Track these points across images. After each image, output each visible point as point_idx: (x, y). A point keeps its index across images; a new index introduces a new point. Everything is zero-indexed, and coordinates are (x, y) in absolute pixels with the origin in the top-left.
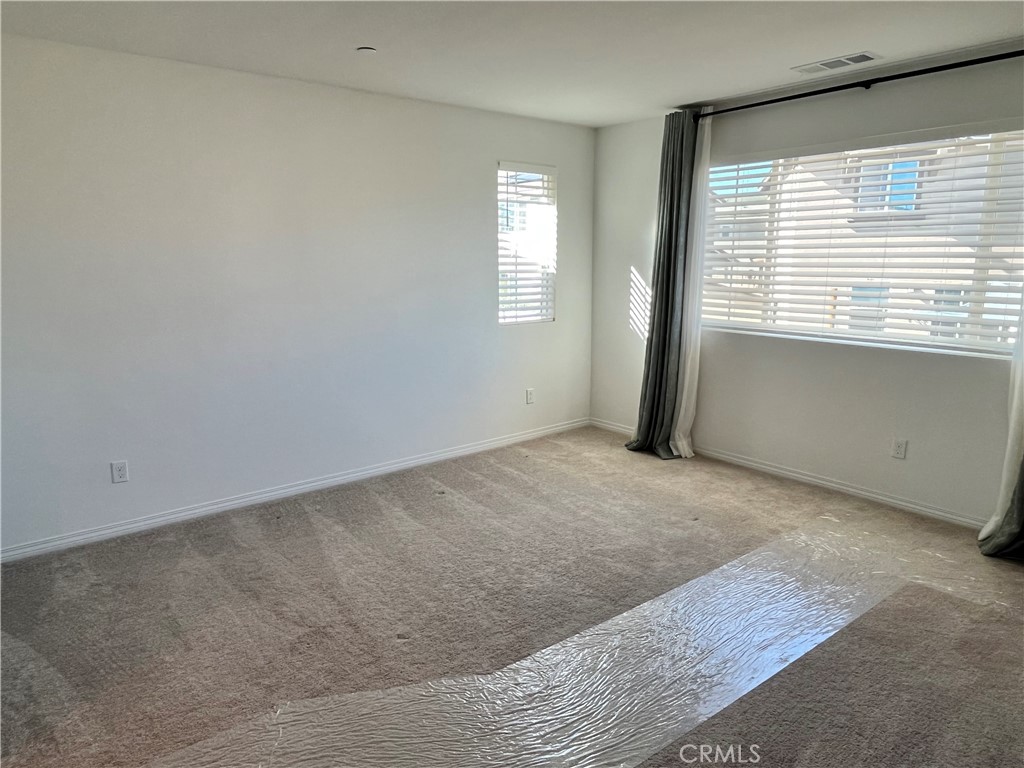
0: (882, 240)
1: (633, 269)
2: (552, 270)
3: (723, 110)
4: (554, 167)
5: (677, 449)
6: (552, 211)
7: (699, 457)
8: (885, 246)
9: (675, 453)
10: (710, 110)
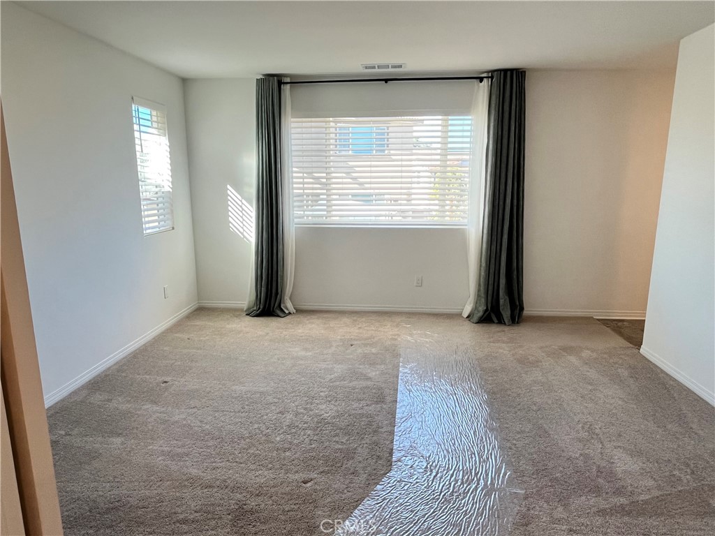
0: (369, 163)
1: (229, 187)
2: (167, 189)
3: (299, 82)
4: (164, 105)
5: (287, 309)
6: (164, 141)
7: (299, 311)
8: (370, 166)
9: (287, 312)
10: (288, 80)
